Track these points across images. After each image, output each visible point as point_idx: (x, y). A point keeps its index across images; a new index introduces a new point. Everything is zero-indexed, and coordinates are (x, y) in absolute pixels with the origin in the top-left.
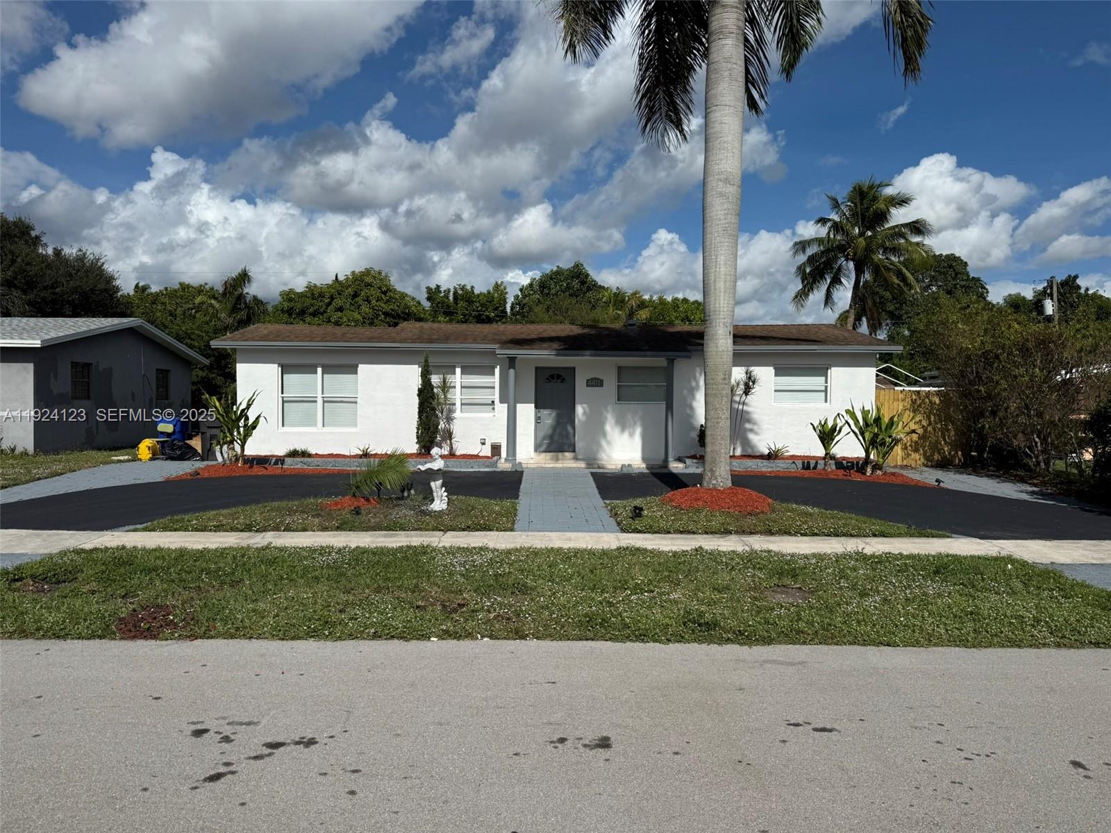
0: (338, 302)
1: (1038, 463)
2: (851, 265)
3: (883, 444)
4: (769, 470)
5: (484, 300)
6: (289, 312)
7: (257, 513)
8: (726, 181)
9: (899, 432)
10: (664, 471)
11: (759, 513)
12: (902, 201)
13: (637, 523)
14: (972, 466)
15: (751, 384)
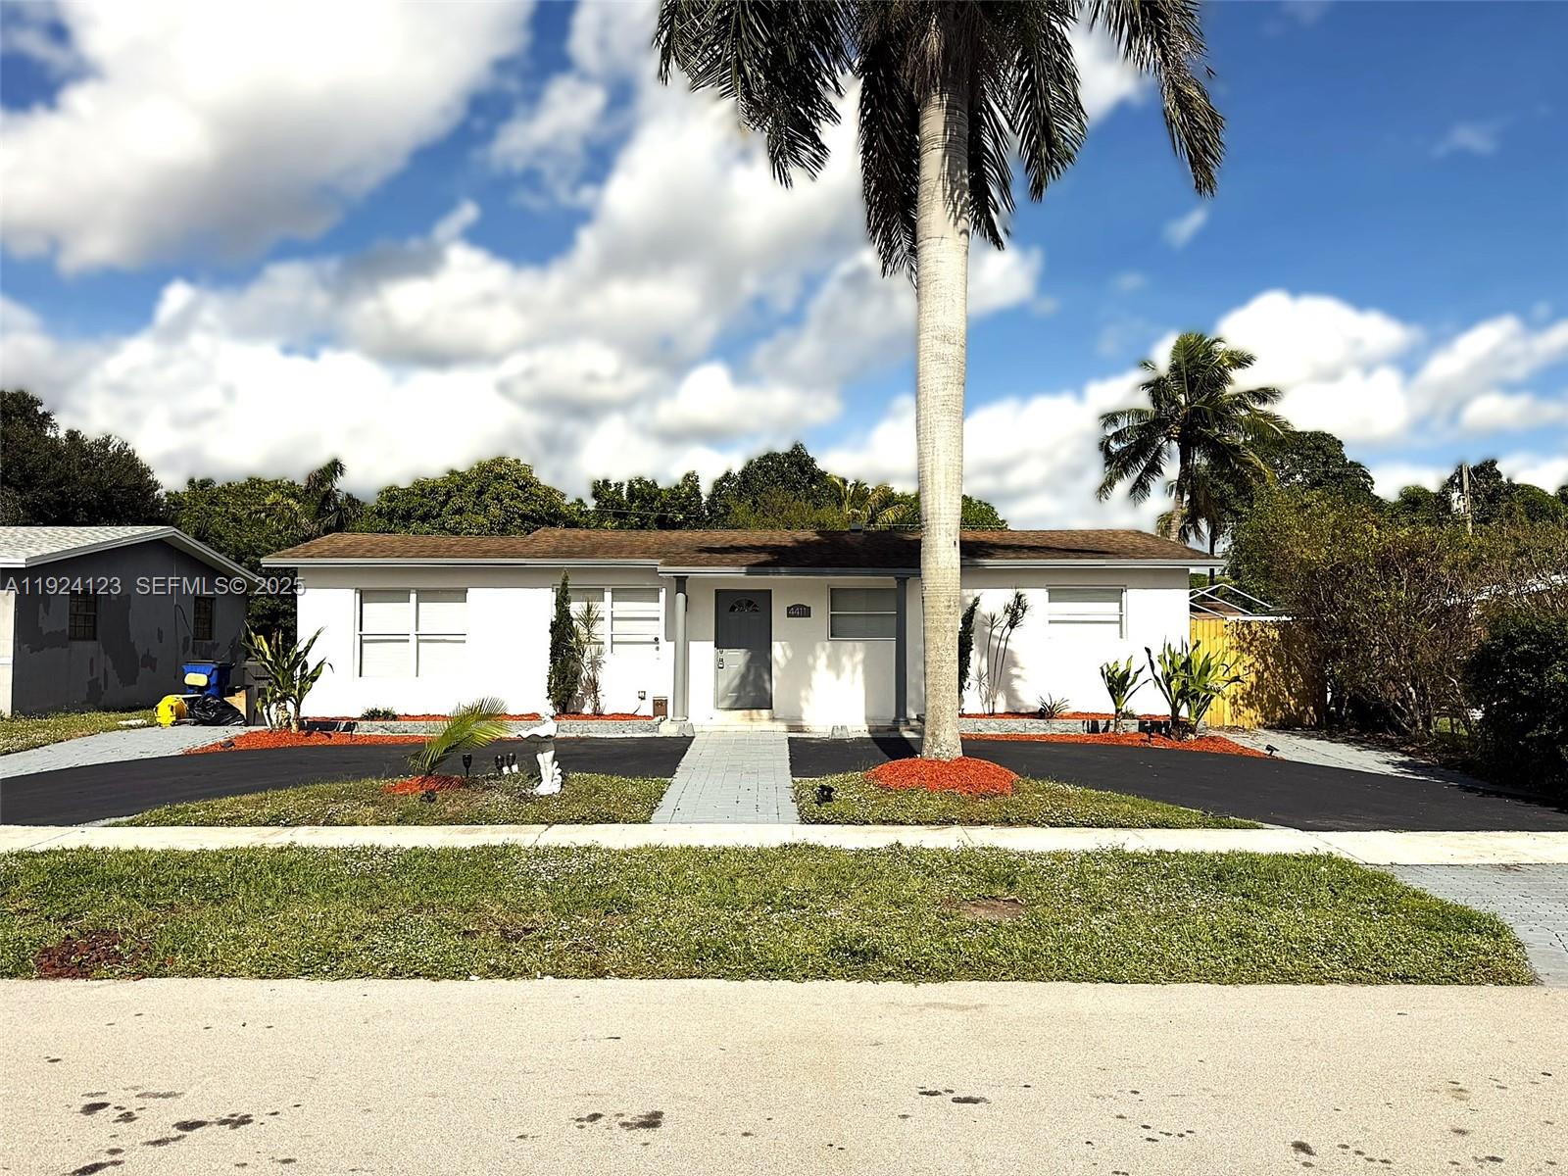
0: (456, 502)
1: (1415, 723)
2: (1175, 445)
3: (1196, 697)
4: (1042, 733)
5: (667, 498)
6: (391, 515)
7: (290, 799)
8: (945, 339)
9: (1216, 679)
10: (893, 735)
11: (996, 795)
12: (1242, 361)
13: (824, 810)
14: (1329, 726)
15: (1020, 611)
